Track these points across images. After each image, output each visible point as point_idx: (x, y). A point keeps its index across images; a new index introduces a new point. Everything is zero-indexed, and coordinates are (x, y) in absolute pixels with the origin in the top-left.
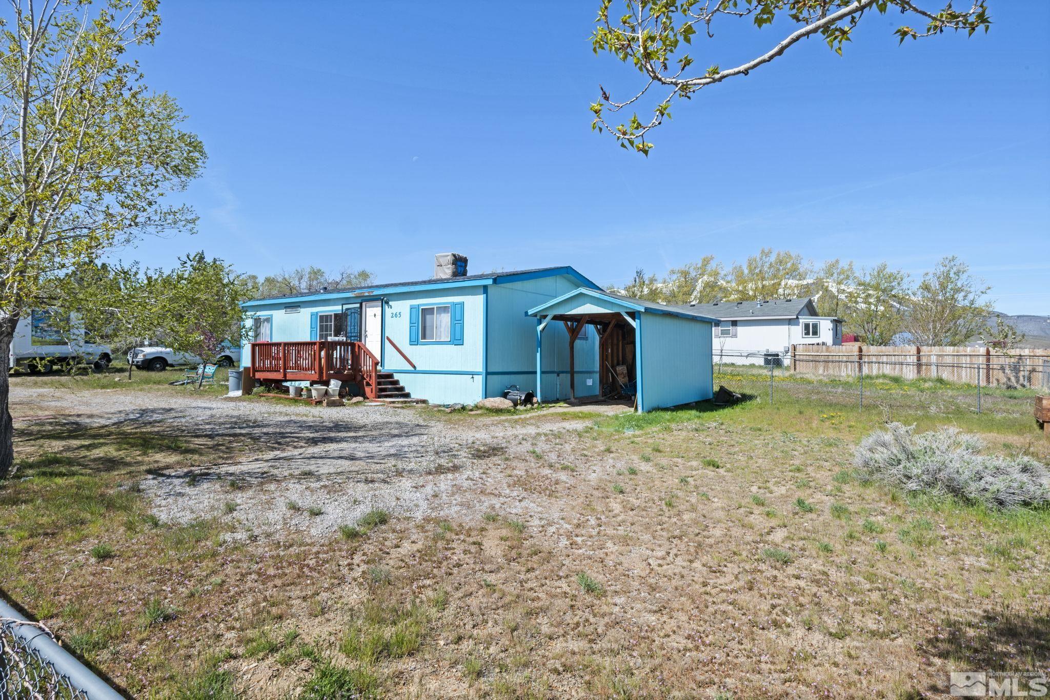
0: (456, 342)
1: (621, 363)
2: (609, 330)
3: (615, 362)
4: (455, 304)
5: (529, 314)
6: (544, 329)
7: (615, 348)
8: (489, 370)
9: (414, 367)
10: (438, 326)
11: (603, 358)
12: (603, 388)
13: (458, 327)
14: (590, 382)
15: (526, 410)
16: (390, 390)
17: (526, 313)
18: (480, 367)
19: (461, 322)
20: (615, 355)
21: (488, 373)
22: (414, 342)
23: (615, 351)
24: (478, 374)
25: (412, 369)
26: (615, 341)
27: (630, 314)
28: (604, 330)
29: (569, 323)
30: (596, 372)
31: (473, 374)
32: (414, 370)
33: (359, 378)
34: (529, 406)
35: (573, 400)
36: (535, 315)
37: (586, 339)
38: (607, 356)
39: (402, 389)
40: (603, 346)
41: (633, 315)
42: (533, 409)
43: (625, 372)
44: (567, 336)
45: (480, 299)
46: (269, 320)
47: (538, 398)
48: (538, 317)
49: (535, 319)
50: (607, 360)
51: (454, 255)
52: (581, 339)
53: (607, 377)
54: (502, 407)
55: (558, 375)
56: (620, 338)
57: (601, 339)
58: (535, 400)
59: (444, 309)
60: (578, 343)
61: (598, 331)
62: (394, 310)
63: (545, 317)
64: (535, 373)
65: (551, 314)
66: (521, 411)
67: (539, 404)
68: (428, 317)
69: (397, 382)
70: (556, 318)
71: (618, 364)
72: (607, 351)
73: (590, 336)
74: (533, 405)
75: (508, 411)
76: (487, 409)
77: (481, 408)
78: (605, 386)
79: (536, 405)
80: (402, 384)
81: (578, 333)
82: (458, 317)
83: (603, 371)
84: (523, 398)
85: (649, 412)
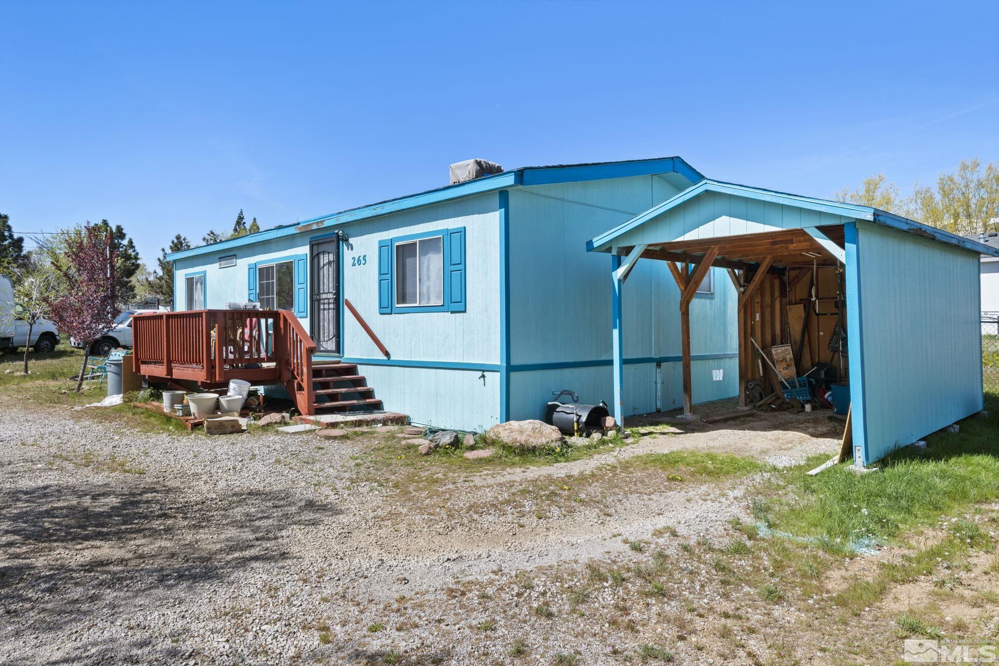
0: (455, 307)
1: (778, 339)
2: (758, 277)
3: (768, 338)
4: (451, 233)
5: (596, 245)
6: (626, 275)
7: (768, 311)
8: (514, 362)
9: (387, 354)
10: (425, 278)
11: (746, 331)
12: (746, 388)
13: (456, 276)
14: (718, 375)
15: (589, 447)
16: (345, 397)
17: (590, 244)
18: (496, 357)
19: (461, 267)
20: (768, 326)
21: (510, 368)
22: (386, 309)
23: (768, 317)
24: (492, 369)
25: (382, 357)
26: (768, 299)
27: (827, 231)
28: (748, 279)
29: (679, 265)
30: (731, 357)
31: (483, 369)
32: (388, 361)
33: (287, 376)
34: (596, 436)
35: (688, 415)
36: (607, 248)
37: (710, 295)
38: (753, 327)
39: (369, 394)
40: (745, 308)
41: (837, 233)
42: (604, 443)
43: (790, 356)
44: (675, 290)
45: (493, 220)
46: (203, 280)
47: (616, 418)
48: (614, 252)
49: (609, 257)
50: (753, 335)
51: (479, 163)
52: (702, 296)
53: (755, 367)
54: (534, 441)
55: (659, 365)
56: (777, 293)
57: (741, 295)
58: (609, 422)
59: (430, 244)
60: (696, 304)
61: (736, 280)
62: (356, 253)
63: (628, 250)
64: (610, 363)
65: (640, 244)
66: (578, 449)
67: (619, 430)
68: (409, 261)
69: (362, 382)
70: (649, 253)
71: (774, 343)
72: (753, 318)
73: (717, 290)
74: (604, 434)
75: (550, 452)
76: (504, 446)
77: (493, 443)
78: (751, 385)
79: (611, 434)
80: (370, 385)
81: (698, 283)
82: (456, 260)
83: (746, 357)
84: (584, 419)
85: (884, 461)
